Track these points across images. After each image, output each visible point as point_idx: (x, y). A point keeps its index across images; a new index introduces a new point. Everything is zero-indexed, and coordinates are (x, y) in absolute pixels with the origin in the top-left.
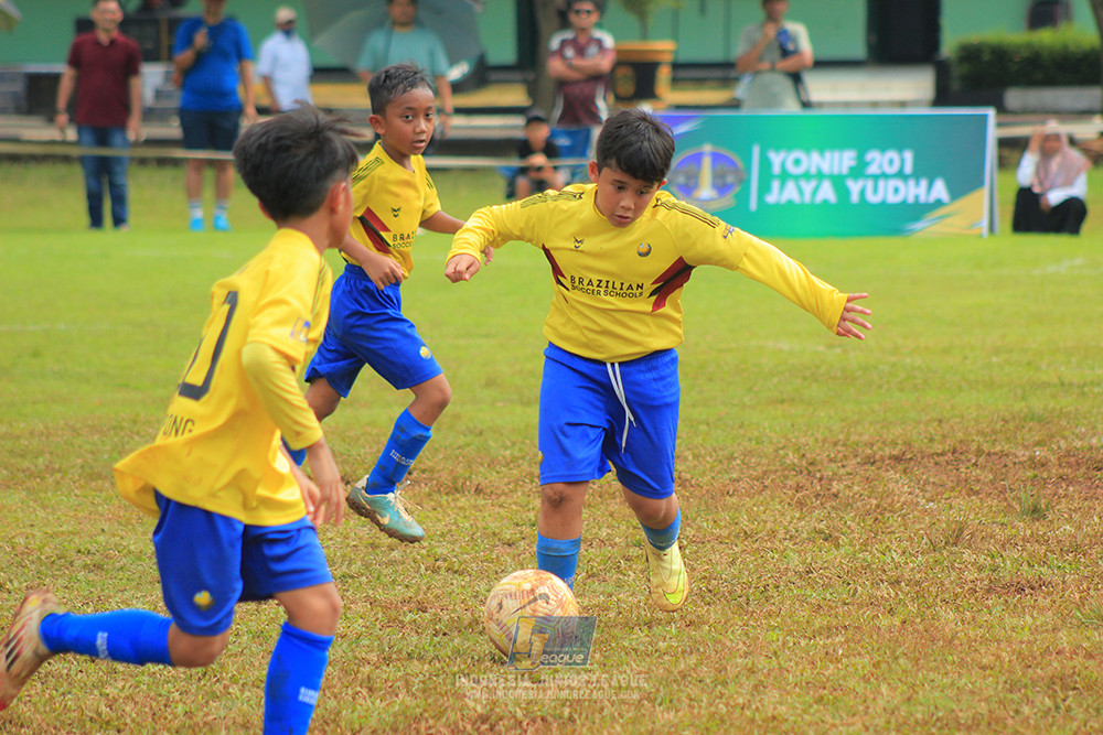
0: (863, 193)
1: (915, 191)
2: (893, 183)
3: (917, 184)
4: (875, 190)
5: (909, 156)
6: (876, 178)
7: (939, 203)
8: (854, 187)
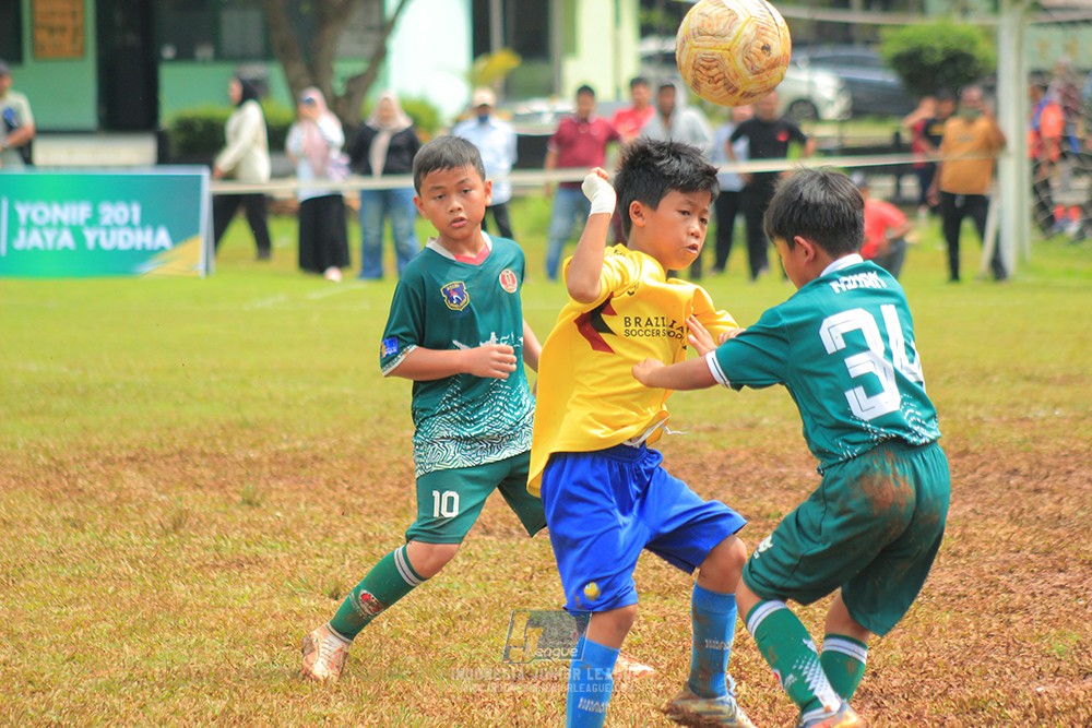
0: (97, 241)
1: (142, 238)
2: (122, 233)
3: (144, 234)
4: (108, 236)
5: (136, 210)
6: (108, 228)
7: (162, 249)
8: (90, 236)
